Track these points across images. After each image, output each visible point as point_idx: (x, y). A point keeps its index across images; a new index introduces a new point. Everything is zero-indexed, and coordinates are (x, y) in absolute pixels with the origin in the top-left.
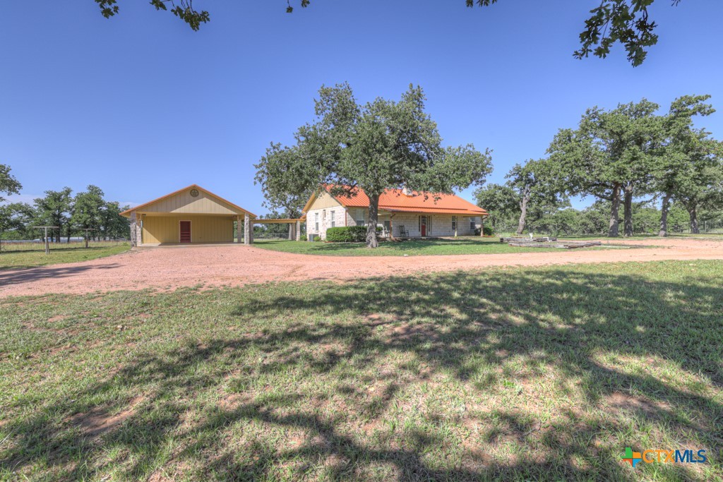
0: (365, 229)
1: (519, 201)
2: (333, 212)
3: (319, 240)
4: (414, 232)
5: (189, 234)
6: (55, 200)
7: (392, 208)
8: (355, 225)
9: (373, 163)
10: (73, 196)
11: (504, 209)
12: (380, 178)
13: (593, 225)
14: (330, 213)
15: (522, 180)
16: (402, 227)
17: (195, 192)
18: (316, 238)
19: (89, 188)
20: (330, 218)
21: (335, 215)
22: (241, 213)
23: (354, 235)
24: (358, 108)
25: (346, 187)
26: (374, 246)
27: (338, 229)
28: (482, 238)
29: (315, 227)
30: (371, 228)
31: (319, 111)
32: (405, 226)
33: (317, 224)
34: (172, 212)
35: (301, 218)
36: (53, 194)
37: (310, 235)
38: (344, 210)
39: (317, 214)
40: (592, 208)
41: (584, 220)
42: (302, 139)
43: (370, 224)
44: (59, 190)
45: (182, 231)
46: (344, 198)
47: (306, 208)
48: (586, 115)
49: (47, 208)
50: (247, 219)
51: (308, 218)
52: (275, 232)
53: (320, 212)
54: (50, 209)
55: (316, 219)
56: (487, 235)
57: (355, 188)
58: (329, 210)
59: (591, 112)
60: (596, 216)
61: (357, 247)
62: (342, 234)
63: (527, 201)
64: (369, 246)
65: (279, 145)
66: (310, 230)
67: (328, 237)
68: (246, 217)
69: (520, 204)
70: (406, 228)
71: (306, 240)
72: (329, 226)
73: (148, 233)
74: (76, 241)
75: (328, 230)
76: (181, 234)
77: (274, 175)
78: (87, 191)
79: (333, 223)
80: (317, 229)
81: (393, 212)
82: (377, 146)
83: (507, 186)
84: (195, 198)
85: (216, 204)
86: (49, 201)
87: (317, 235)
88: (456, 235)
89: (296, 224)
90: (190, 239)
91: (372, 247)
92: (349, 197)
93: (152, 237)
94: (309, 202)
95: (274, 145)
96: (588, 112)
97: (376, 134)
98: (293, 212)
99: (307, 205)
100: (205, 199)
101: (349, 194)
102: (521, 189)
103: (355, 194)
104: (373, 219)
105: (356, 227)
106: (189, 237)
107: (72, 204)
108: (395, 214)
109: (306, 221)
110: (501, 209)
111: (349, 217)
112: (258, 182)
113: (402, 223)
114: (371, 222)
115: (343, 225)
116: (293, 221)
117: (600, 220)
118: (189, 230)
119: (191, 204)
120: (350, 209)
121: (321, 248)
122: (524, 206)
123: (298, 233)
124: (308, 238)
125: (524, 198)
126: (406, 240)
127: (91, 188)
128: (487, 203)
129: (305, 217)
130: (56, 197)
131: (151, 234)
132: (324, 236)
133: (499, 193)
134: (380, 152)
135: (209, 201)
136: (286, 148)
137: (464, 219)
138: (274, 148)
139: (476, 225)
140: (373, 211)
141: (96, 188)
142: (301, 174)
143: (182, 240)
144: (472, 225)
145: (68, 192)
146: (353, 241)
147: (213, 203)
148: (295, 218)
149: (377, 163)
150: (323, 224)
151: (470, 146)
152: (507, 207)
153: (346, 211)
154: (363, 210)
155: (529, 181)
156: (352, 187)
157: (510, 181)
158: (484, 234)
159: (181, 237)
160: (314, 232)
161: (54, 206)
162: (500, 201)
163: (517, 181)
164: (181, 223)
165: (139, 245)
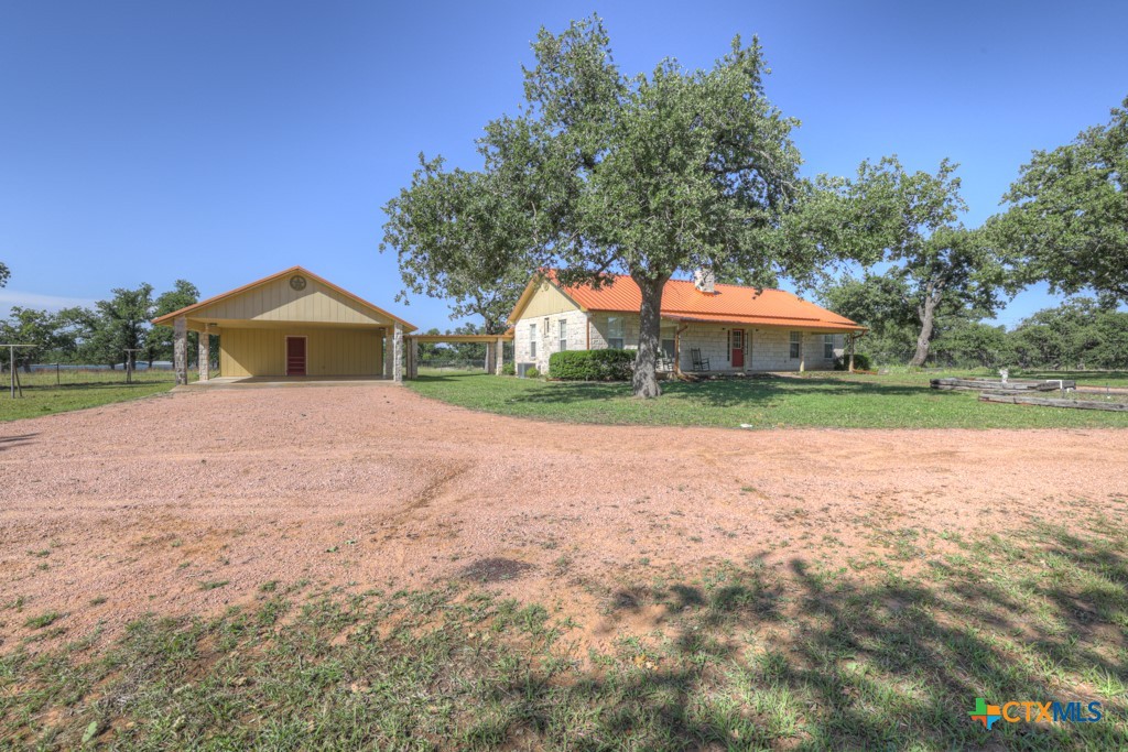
0: (629, 357)
1: (917, 304)
2: (563, 322)
3: (536, 375)
4: (719, 361)
5: (303, 360)
6: (127, 303)
7: (682, 315)
8: (605, 346)
9: (663, 194)
10: (154, 296)
11: (882, 321)
12: (679, 231)
13: (1037, 351)
14: (557, 324)
15: (923, 265)
16: (695, 351)
17: (299, 282)
18: (529, 372)
19: (178, 285)
20: (557, 334)
21: (567, 327)
22: (387, 323)
23: (604, 367)
24: (620, 83)
25: (591, 265)
26: (652, 393)
27: (572, 354)
28: (851, 375)
29: (529, 349)
30: (645, 355)
31: (533, 93)
32: (702, 350)
33: (533, 344)
34: (255, 319)
35: (506, 334)
36: (125, 294)
37: (519, 365)
38: (584, 318)
39: (533, 326)
40: (1033, 320)
41: (1019, 343)
42: (493, 149)
43: (643, 346)
44: (134, 287)
45: (289, 355)
46: (585, 291)
47: (512, 316)
49: (115, 314)
50: (398, 334)
51: (517, 334)
52: (470, 357)
53: (540, 322)
54: (118, 317)
55: (532, 335)
56: (862, 370)
57: (610, 269)
58: (554, 319)
60: (1045, 334)
61: (613, 395)
62: (581, 364)
63: (934, 305)
64: (641, 393)
65: (439, 161)
66: (521, 355)
67: (552, 370)
68: (397, 331)
70: (704, 355)
71: (513, 373)
72: (556, 349)
73: (229, 357)
74: (160, 368)
75: (553, 356)
76: (289, 360)
77: (422, 227)
78: (175, 290)
79: (563, 343)
80: (533, 354)
81: (683, 321)
82: (673, 152)
83: (890, 277)
84: (299, 292)
85: (340, 304)
86: (119, 304)
87: (534, 365)
88: (802, 369)
89: (496, 342)
90: (303, 371)
91: (647, 395)
92: (597, 286)
93: (237, 364)
94: (519, 304)
95: (427, 162)
97: (668, 124)
98: (492, 323)
99: (516, 309)
100: (318, 294)
101: (599, 280)
102: (922, 282)
103: (609, 281)
104: (649, 333)
105: (608, 351)
106: (303, 365)
107: (152, 310)
108: (687, 325)
109: (513, 338)
110: (876, 320)
111: (594, 332)
112: (389, 245)
113: (696, 345)
114: (645, 341)
115: (582, 347)
116: (491, 339)
117: (1053, 342)
118: (302, 353)
119: (290, 304)
120: (597, 316)
121: (536, 396)
122: (928, 313)
123: (500, 360)
124: (516, 369)
125: (928, 299)
126: (707, 377)
127: (181, 284)
128: (850, 310)
129: (513, 333)
130: (130, 300)
131: (235, 359)
132: (545, 368)
133: (876, 289)
134: (678, 168)
135: (325, 298)
136: (457, 171)
137: (813, 337)
138: (428, 168)
139: (835, 350)
140: (650, 318)
141: (188, 284)
142: (487, 228)
143: (289, 371)
144: (829, 349)
145: (147, 291)
146: (602, 378)
147: (334, 302)
148: (496, 333)
149: (671, 194)
150: (545, 345)
151: (890, 162)
152: (886, 316)
153: (589, 320)
154: (621, 318)
155: (938, 267)
156: (605, 265)
157: (896, 267)
158: (855, 366)
159: (289, 365)
160: (527, 360)
161: (124, 313)
162: (877, 303)
163: (913, 266)
164: (290, 340)
165: (203, 380)
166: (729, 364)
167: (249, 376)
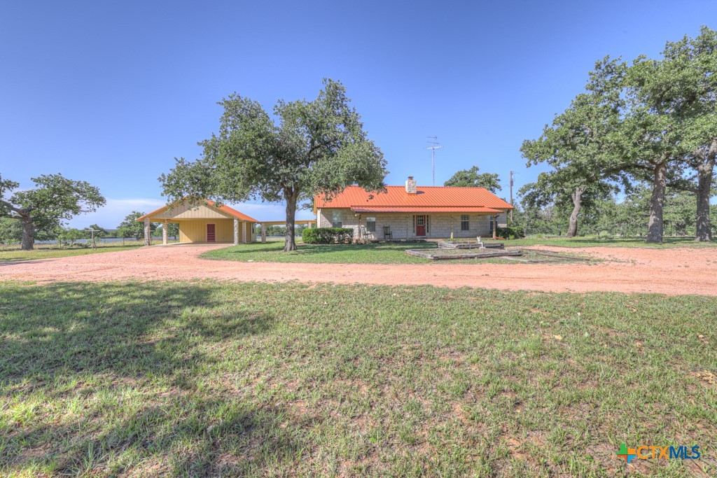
4: (406, 233)
5: (214, 234)
8: (330, 226)
16: (386, 228)
22: (231, 217)
45: (208, 232)
48: (595, 72)
50: (236, 223)
59: (603, 67)
63: (580, 192)
68: (235, 221)
69: (573, 197)
70: (393, 229)
73: (183, 234)
85: (209, 210)
88: (452, 237)
90: (214, 239)
93: (187, 236)
96: (598, 67)
106: (214, 237)
111: (324, 219)
118: (214, 231)
122: (578, 198)
131: (185, 234)
135: (203, 207)
137: (480, 217)
143: (208, 239)
153: (321, 213)
154: (340, 211)
158: (497, 235)
159: (208, 236)
164: (208, 225)
165: (165, 243)
166: (415, 234)
167: (190, 241)
